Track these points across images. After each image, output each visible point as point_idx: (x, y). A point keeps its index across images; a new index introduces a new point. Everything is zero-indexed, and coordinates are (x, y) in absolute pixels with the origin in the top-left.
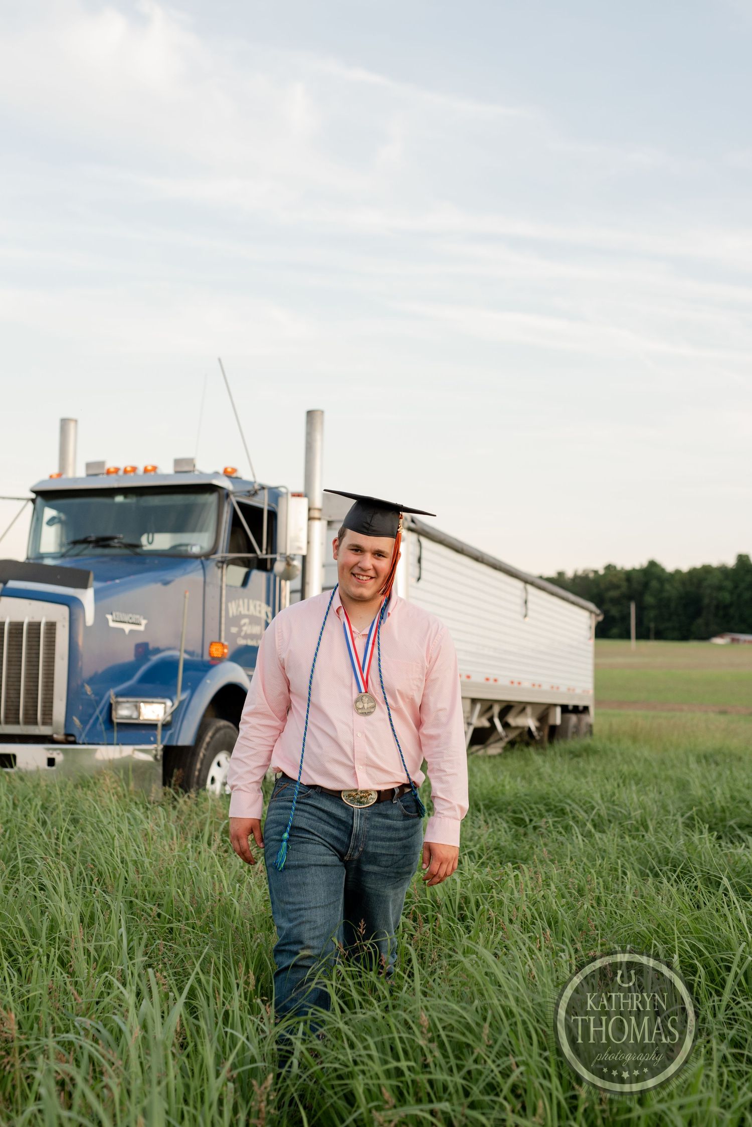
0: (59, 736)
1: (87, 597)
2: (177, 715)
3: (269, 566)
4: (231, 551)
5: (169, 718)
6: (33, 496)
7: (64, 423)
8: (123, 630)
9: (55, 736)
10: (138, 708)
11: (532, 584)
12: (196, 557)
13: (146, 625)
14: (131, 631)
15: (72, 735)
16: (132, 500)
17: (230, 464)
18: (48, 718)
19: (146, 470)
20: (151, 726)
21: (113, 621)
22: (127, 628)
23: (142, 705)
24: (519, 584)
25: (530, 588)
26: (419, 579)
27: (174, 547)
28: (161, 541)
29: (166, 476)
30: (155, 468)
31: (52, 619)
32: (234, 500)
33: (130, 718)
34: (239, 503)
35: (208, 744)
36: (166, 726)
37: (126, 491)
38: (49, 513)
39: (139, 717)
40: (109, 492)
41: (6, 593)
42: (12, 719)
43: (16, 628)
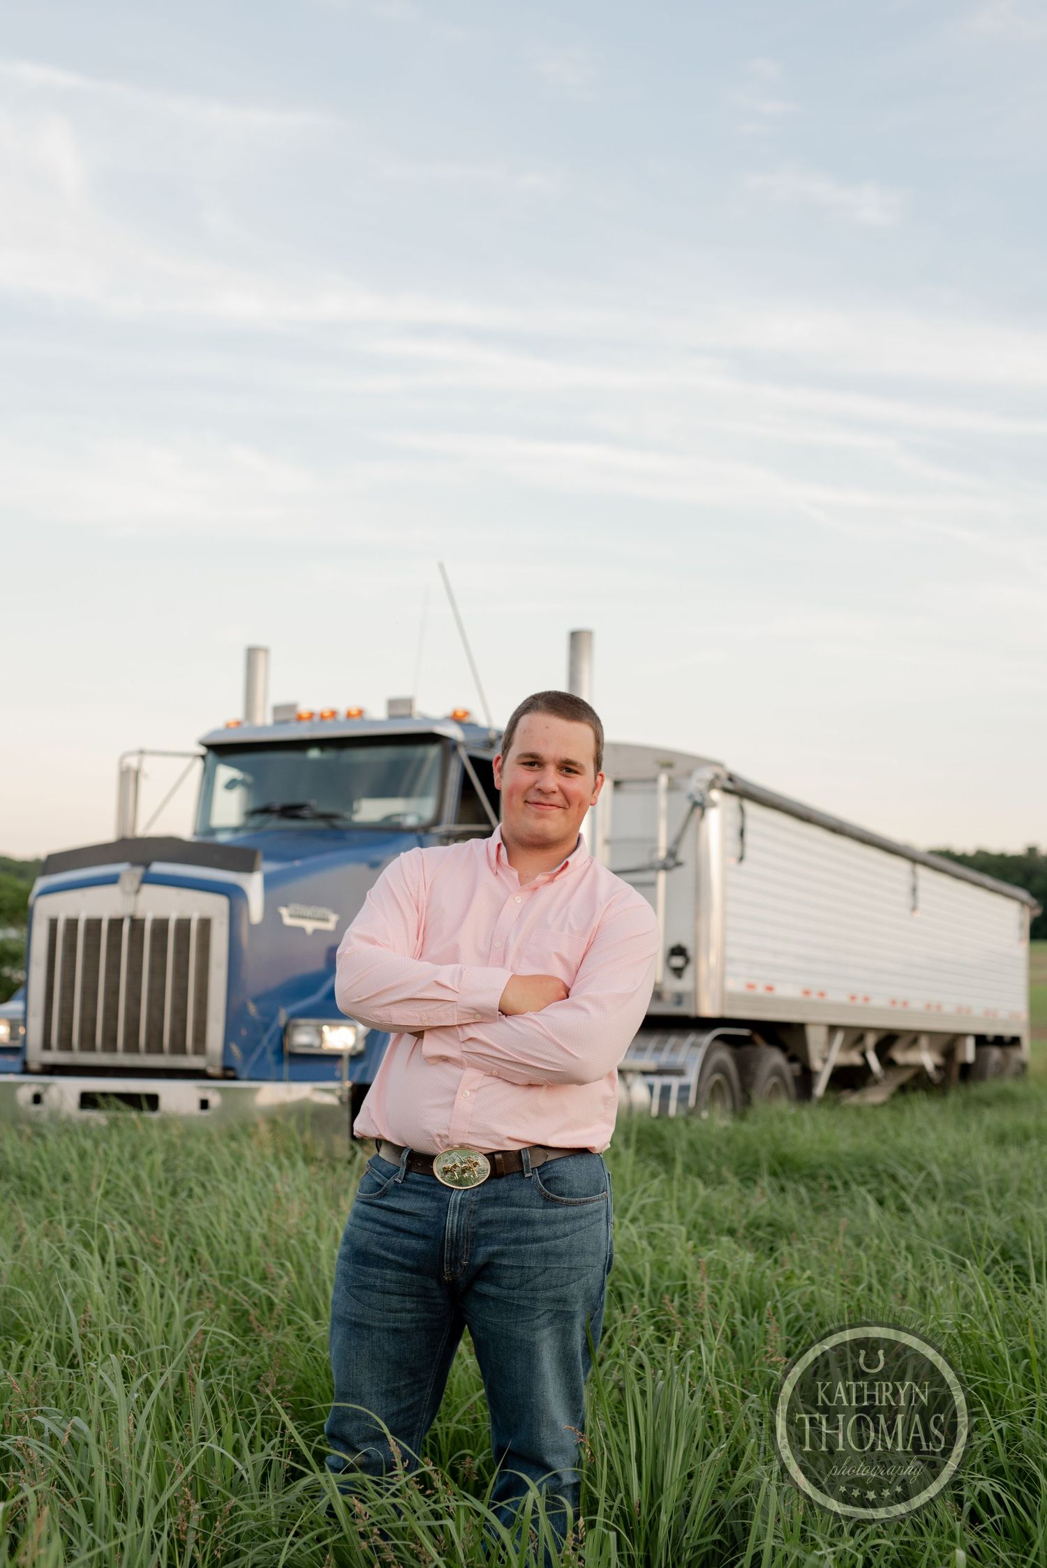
0: (215, 1070)
1: (254, 885)
2: (373, 1039)
4: (459, 821)
5: (361, 1046)
6: (203, 750)
7: (252, 654)
8: (300, 930)
9: (211, 1071)
10: (320, 1033)
11: (925, 864)
12: (411, 830)
13: (337, 923)
14: (316, 931)
15: (231, 1069)
16: (330, 755)
17: (461, 705)
18: (200, 1046)
19: (349, 715)
20: (335, 1057)
21: (292, 916)
22: (310, 925)
23: (326, 1029)
24: (904, 865)
25: (922, 872)
26: (741, 859)
27: (388, 818)
28: (370, 810)
29: (377, 723)
30: (360, 712)
31: (206, 914)
32: (463, 753)
33: (310, 1046)
34: (473, 760)
36: (356, 1057)
37: (323, 743)
38: (225, 773)
39: (320, 1047)
40: (301, 745)
41: (149, 879)
42: (155, 1046)
43: (160, 926)
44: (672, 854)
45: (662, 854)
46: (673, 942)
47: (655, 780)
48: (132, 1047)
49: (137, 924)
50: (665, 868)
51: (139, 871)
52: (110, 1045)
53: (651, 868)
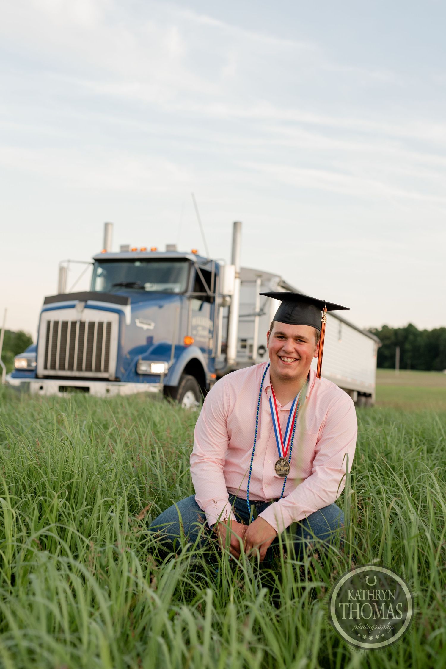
0: (112, 378)
1: (127, 310)
2: (171, 370)
3: (212, 300)
4: (194, 291)
5: (166, 372)
6: (93, 261)
7: (107, 225)
8: (142, 328)
9: (111, 379)
10: (150, 366)
12: (177, 294)
13: (155, 327)
14: (148, 330)
15: (118, 378)
16: (144, 265)
17: (195, 248)
18: (106, 369)
19: (151, 250)
20: (158, 376)
21: (139, 323)
22: (145, 327)
23: (152, 364)
24: (337, 321)
25: (342, 324)
27: (165, 290)
29: (162, 253)
30: (156, 249)
31: (110, 320)
32: (197, 266)
33: (146, 371)
34: (199, 268)
35: (184, 387)
36: (166, 375)
37: (141, 260)
38: (100, 271)
39: (150, 371)
40: (132, 260)
41: (87, 307)
42: (89, 369)
43: (92, 325)
44: (262, 310)
45: (258, 310)
46: (260, 344)
47: (255, 282)
48: (80, 369)
49: (82, 324)
50: (259, 315)
51: (83, 304)
52: (71, 368)
53: (255, 315)
